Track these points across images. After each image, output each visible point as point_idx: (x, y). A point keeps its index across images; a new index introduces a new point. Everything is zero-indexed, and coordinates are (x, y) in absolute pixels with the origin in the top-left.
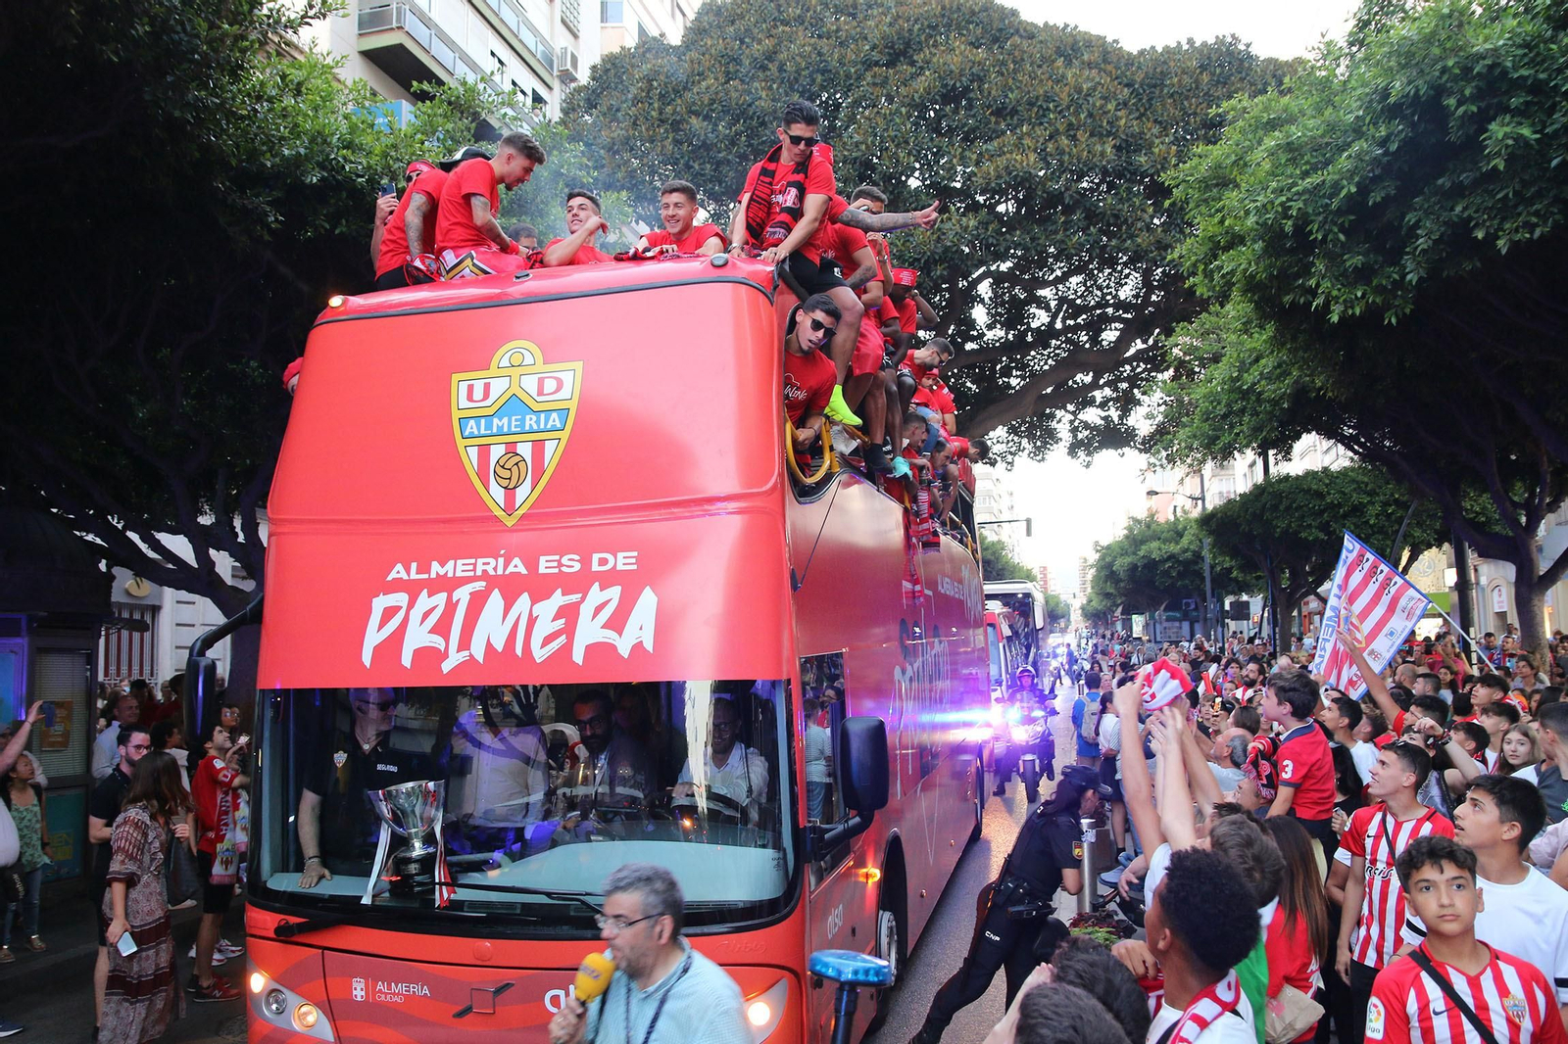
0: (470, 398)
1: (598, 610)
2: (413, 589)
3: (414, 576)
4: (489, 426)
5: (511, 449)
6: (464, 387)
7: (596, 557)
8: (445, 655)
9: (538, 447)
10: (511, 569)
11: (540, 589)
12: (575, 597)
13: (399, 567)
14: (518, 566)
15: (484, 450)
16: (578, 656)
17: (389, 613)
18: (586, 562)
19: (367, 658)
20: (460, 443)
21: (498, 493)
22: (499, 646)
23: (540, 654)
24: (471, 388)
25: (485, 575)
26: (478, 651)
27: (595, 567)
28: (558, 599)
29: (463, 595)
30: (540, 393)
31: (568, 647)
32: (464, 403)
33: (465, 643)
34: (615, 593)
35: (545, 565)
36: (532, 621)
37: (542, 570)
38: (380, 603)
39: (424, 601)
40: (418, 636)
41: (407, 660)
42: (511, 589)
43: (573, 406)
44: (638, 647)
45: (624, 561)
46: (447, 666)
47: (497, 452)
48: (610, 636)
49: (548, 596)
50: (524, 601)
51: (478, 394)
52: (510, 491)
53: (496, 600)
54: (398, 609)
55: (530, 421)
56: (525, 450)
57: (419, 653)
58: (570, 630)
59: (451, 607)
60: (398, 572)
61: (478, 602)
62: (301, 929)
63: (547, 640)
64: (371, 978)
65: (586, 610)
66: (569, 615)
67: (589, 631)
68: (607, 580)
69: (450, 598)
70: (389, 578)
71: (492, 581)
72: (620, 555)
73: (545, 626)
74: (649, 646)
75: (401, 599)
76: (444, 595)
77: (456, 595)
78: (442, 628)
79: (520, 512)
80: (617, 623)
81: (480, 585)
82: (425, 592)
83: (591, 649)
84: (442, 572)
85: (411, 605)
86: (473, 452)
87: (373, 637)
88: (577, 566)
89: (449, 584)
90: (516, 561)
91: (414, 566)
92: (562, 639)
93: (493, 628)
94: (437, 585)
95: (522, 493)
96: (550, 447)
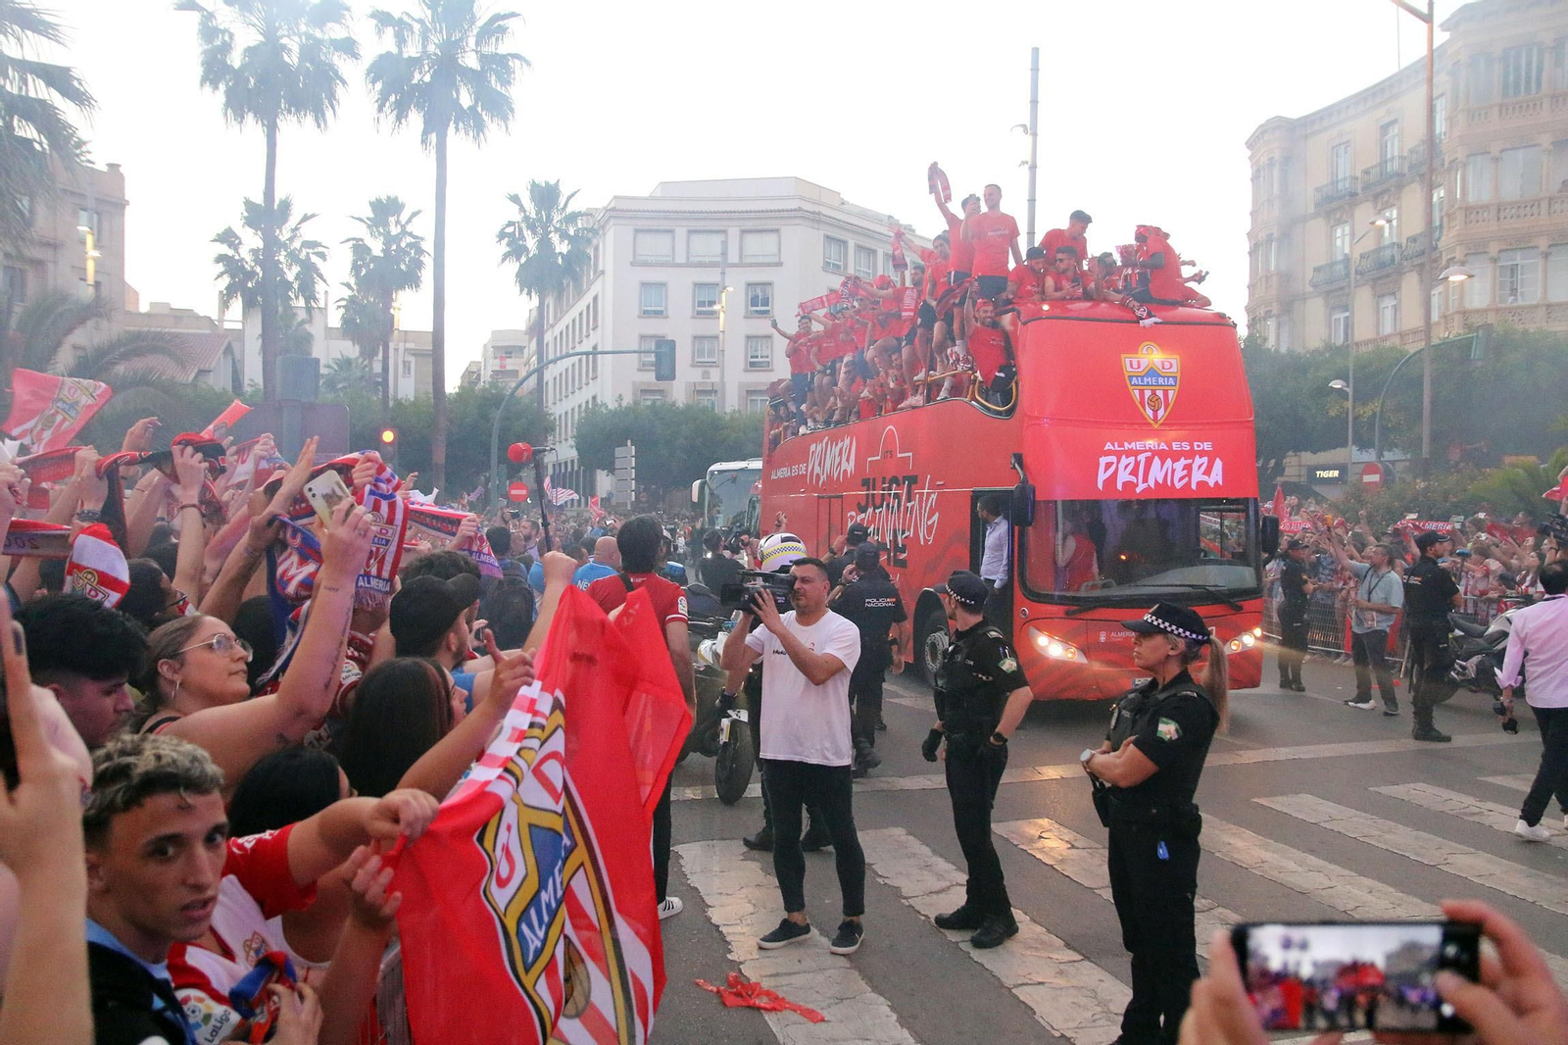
0: (1131, 366)
1: (1200, 467)
2: (1119, 455)
3: (1117, 448)
4: (1142, 381)
5: (1154, 393)
6: (1127, 361)
7: (1195, 444)
8: (1137, 485)
9: (1166, 393)
10: (1161, 448)
11: (1176, 457)
12: (1190, 461)
13: (1109, 444)
14: (1163, 446)
15: (1142, 393)
16: (1194, 486)
17: (1108, 465)
18: (1192, 446)
19: (1100, 485)
20: (1131, 388)
21: (1149, 412)
22: (1161, 481)
23: (1178, 485)
24: (1131, 361)
25: (1150, 450)
26: (1152, 483)
27: (1196, 448)
28: (1183, 462)
29: (1142, 458)
30: (1163, 368)
31: (1189, 483)
32: (1129, 369)
33: (1145, 480)
34: (1205, 459)
35: (1175, 446)
36: (1173, 471)
37: (1174, 449)
38: (1103, 460)
39: (1124, 460)
40: (1124, 477)
41: (1120, 487)
42: (1163, 456)
43: (1178, 375)
44: (1217, 483)
45: (1207, 446)
46: (1138, 490)
47: (1148, 394)
48: (1205, 478)
49: (1179, 460)
50: (1169, 461)
51: (1135, 365)
52: (1155, 412)
53: (1157, 461)
54: (1113, 463)
55: (1161, 381)
56: (1160, 393)
57: (1125, 484)
58: (1189, 475)
59: (1137, 464)
60: (1108, 446)
61: (1149, 462)
62: (1074, 612)
63: (1181, 479)
64: (1109, 630)
65: (1195, 467)
66: (1188, 468)
67: (1197, 476)
68: (1202, 454)
69: (1136, 459)
70: (1106, 449)
71: (1155, 453)
72: (1205, 444)
73: (1179, 473)
74: (1221, 483)
75: (1113, 459)
76: (1133, 458)
77: (1139, 458)
78: (1134, 472)
79: (1161, 422)
80: (1208, 472)
81: (1149, 454)
82: (1124, 457)
83: (1198, 483)
84: (1130, 447)
85: (1118, 462)
86: (1137, 392)
87: (1102, 477)
88: (1189, 448)
89: (1135, 453)
90: (1163, 444)
91: (1116, 444)
92: (1187, 479)
93: (1157, 473)
94: (1130, 453)
95: (1161, 413)
96: (1171, 393)
